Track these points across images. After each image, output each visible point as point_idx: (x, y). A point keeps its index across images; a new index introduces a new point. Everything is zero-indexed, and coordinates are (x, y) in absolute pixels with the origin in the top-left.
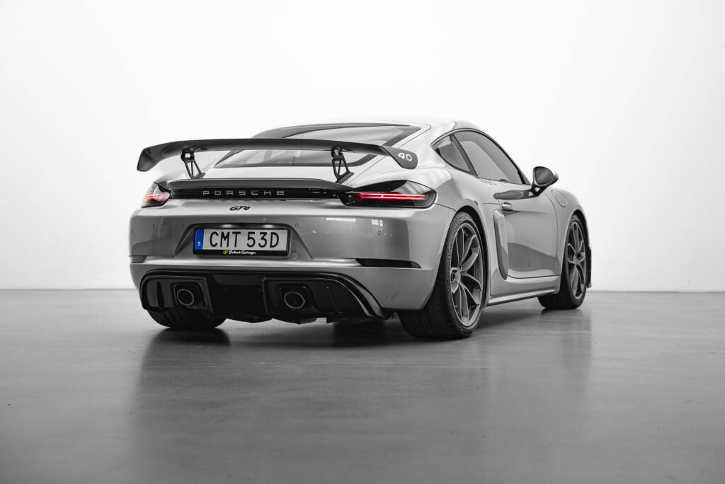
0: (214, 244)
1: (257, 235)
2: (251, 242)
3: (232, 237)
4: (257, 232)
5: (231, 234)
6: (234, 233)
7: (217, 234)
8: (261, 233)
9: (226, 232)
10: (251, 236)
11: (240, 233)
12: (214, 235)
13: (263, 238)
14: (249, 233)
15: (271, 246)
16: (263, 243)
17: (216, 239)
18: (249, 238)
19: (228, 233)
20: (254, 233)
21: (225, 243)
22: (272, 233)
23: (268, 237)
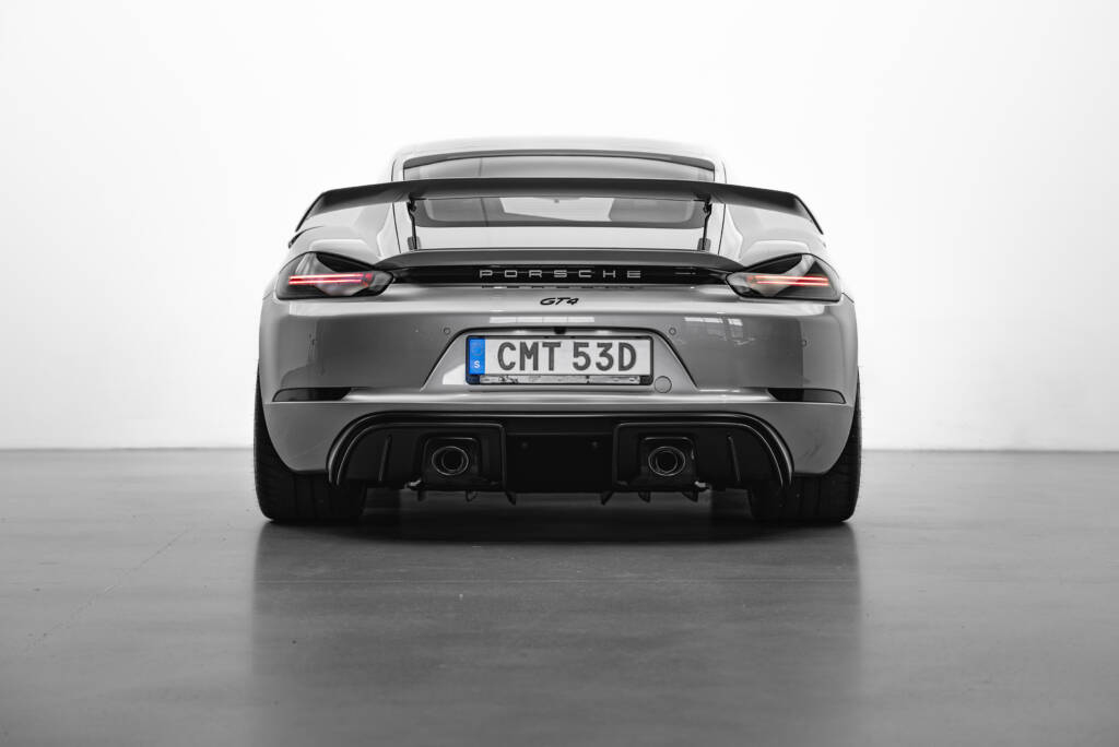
0: (507, 363)
1: (593, 350)
2: (581, 361)
3: (543, 353)
4: (593, 343)
5: (540, 345)
6: (545, 345)
7: (513, 348)
8: (599, 345)
9: (529, 343)
10: (581, 349)
11: (558, 345)
12: (507, 350)
13: (603, 354)
14: (576, 346)
15: (622, 367)
16: (605, 361)
17: (511, 356)
18: (577, 354)
19: (536, 345)
20: (586, 345)
21: (529, 363)
22: (622, 347)
23: (614, 352)
